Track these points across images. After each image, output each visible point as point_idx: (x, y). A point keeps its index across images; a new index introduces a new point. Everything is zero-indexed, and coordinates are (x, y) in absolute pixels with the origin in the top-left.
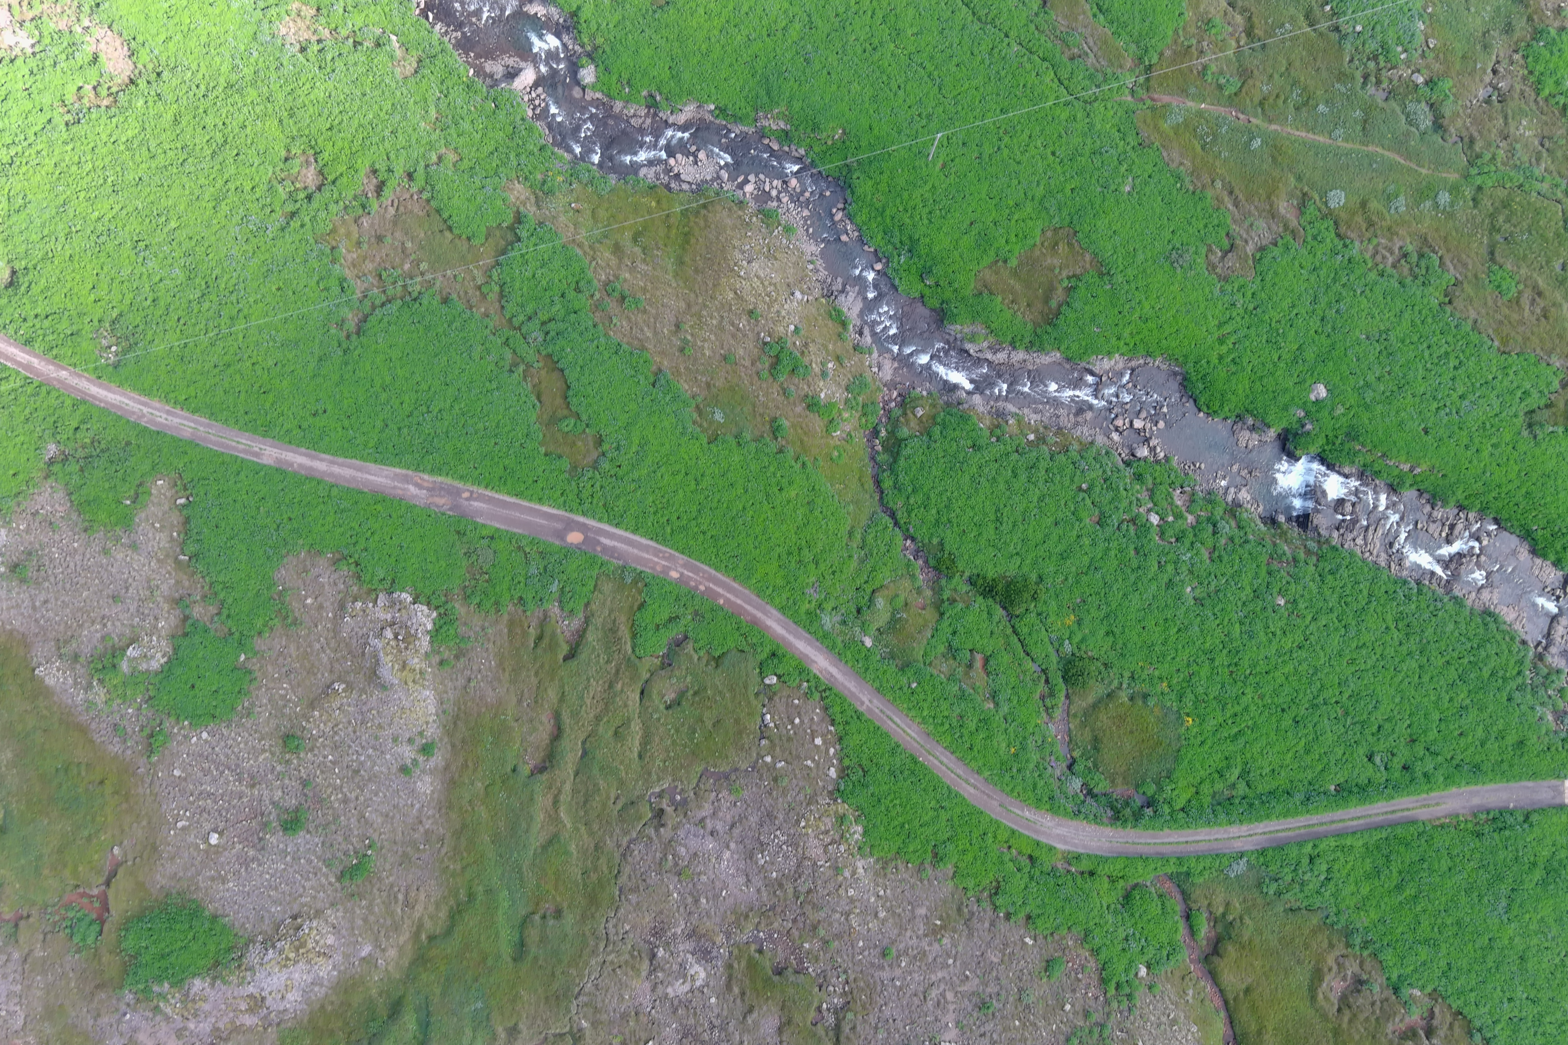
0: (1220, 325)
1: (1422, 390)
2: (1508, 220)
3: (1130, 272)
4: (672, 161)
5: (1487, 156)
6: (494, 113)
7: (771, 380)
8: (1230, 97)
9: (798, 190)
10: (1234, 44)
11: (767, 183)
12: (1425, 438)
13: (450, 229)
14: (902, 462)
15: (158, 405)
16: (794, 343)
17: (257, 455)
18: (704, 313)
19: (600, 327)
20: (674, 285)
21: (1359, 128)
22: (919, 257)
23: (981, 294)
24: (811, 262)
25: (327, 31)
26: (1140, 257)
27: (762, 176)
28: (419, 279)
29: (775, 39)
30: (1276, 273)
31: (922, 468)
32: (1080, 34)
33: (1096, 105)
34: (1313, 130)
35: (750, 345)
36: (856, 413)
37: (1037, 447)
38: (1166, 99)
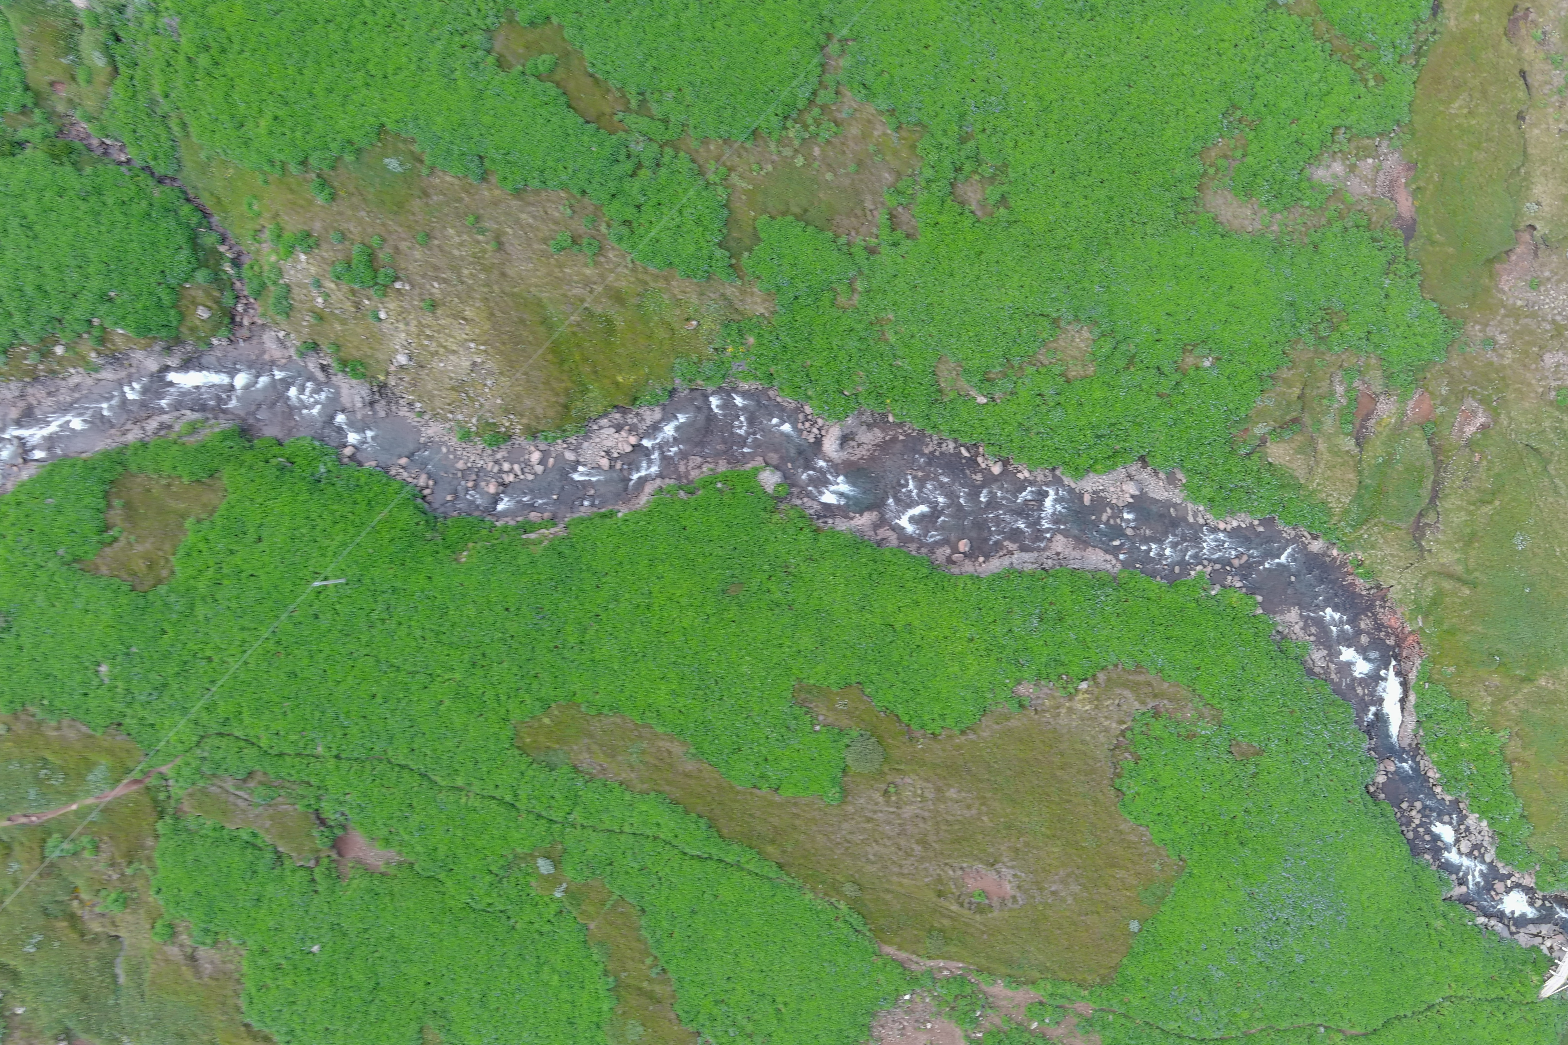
3: (43, 577)
6: (839, 382)
7: (366, 241)
8: (50, 834)
9: (483, 484)
10: (83, 897)
11: (519, 473)
13: (798, 219)
14: (181, 239)
16: (369, 299)
18: (482, 276)
19: (576, 192)
20: (533, 289)
22: (302, 479)
23: (211, 476)
24: (422, 415)
25: (1047, 360)
26: (41, 600)
27: (530, 477)
28: (796, 143)
29: (589, 615)
31: (154, 244)
33: (195, 739)
35: (413, 267)
36: (267, 268)
37: (42, 340)
38: (120, 790)
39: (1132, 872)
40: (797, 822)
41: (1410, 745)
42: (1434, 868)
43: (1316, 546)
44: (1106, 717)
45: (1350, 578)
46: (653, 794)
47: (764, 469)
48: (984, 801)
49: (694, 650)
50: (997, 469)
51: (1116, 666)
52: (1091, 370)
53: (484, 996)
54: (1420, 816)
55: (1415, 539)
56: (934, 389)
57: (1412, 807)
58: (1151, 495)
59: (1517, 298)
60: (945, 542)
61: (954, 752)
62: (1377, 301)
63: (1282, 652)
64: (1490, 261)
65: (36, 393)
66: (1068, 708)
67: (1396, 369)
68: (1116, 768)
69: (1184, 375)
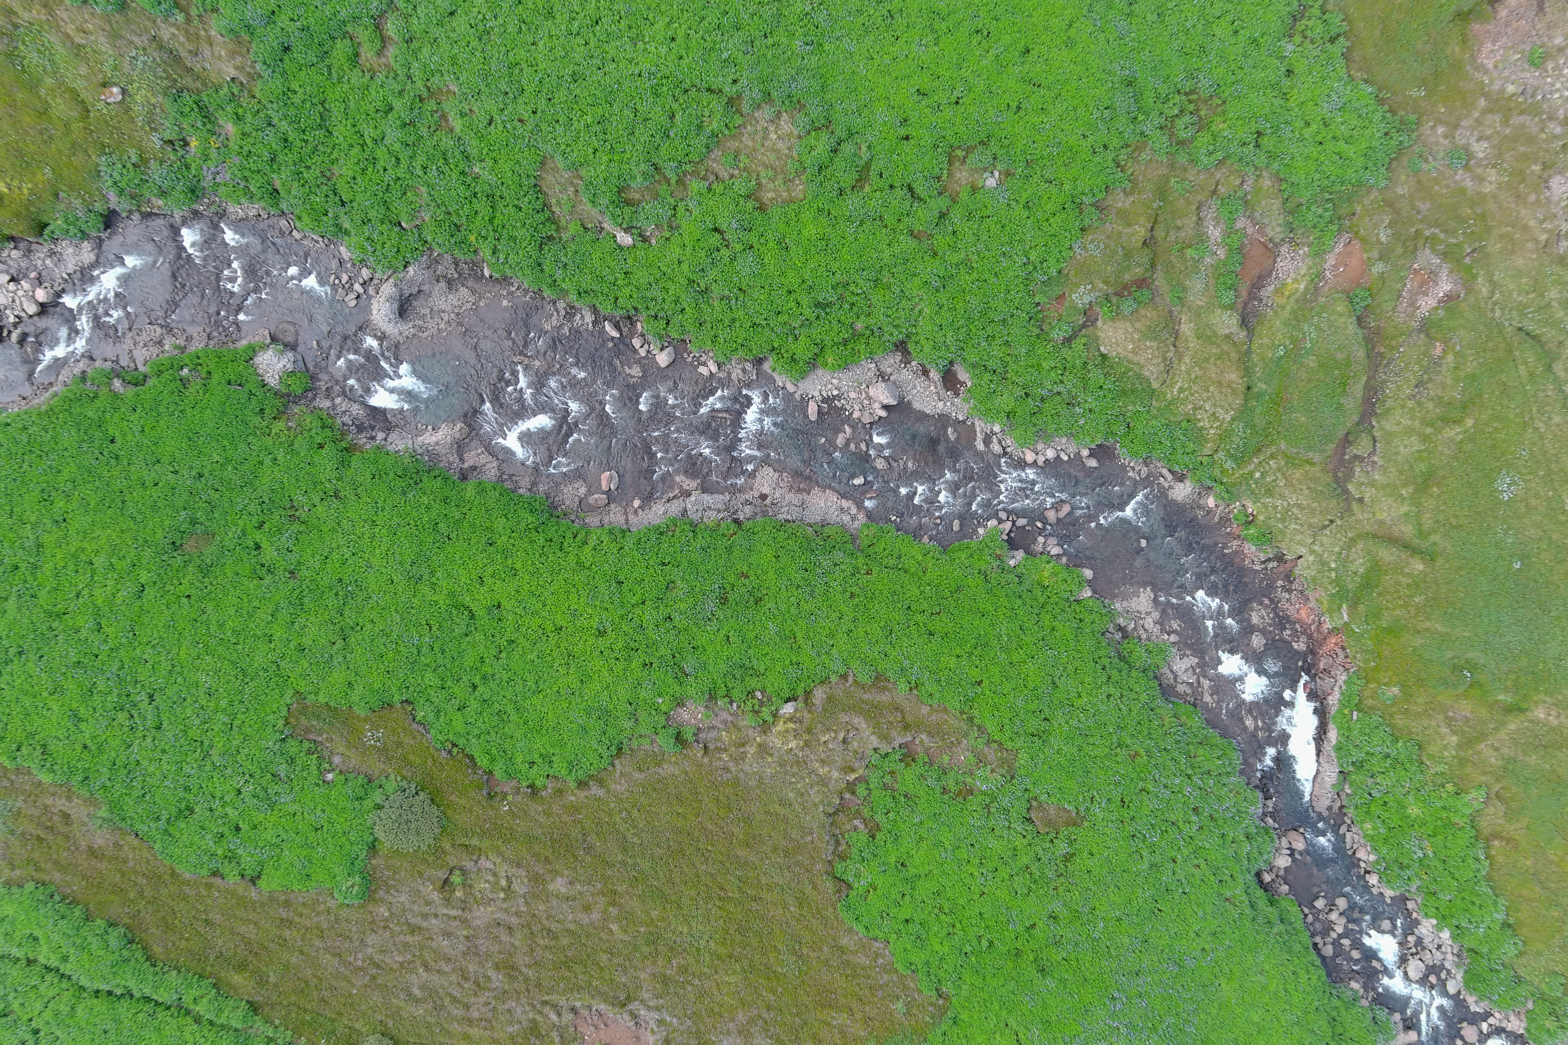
39: (859, 1016)
40: (287, 933)
41: (1330, 808)
42: (1365, 1003)
43: (1181, 492)
44: (823, 762)
45: (1235, 543)
46: (30, 886)
47: (264, 347)
48: (613, 898)
49: (111, 644)
50: (663, 359)
51: (844, 677)
52: (799, 189)
54: (1343, 920)
55: (1337, 479)
56: (541, 217)
57: (1331, 906)
58: (917, 406)
59: (1507, 80)
60: (578, 475)
61: (565, 818)
62: (1273, 79)
63: (1122, 658)
64: (1463, 16)
66: (760, 745)
67: (1305, 196)
68: (838, 843)
69: (954, 201)
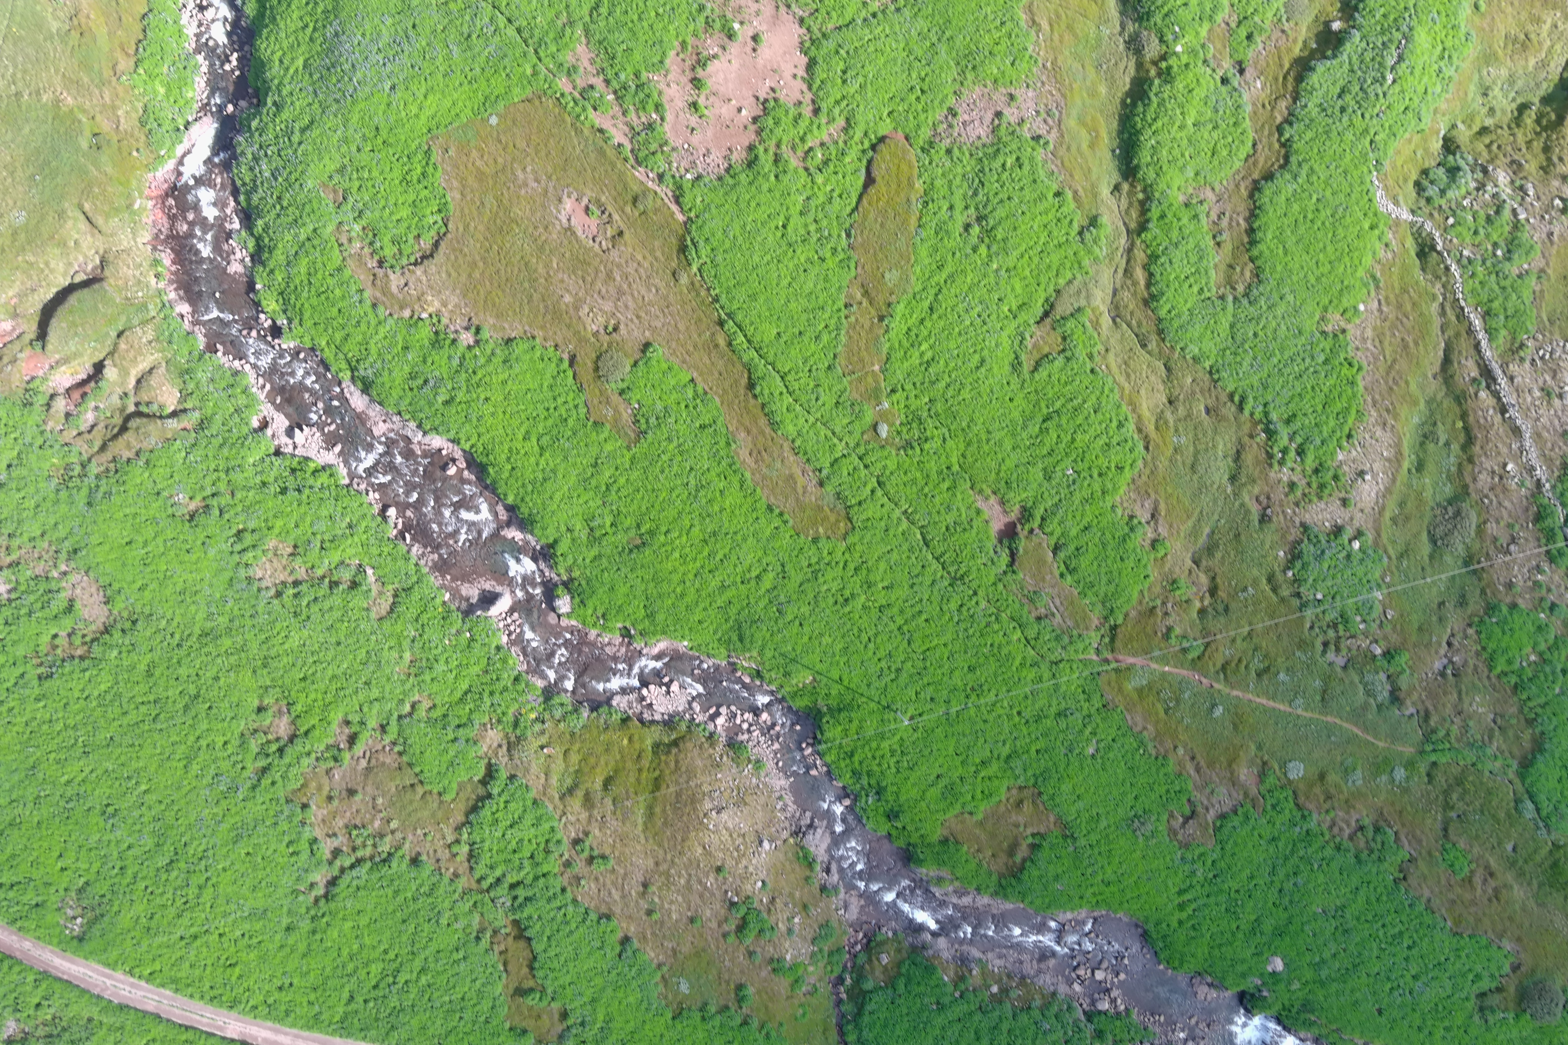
0: (1180, 892)
1: (1376, 970)
2: (1461, 798)
3: (1093, 838)
4: (645, 692)
5: (1442, 733)
6: (469, 645)
7: (737, 943)
8: (1193, 660)
10: (1198, 605)
12: (1378, 1019)
13: (421, 782)
14: (866, 1019)
15: (122, 977)
16: (761, 901)
17: (220, 1028)
18: (673, 871)
19: (569, 894)
20: (643, 841)
21: (1318, 698)
22: (887, 801)
23: (946, 841)
24: (780, 798)
25: (303, 570)
26: (1103, 823)
28: (388, 839)
29: (749, 586)
30: (1236, 844)
31: (885, 1026)
32: (1047, 594)
33: (1061, 666)
34: (1274, 698)
35: (717, 906)
36: (821, 964)
37: (1000, 1002)
38: (1131, 660)
39: (471, 160)
40: (691, 349)
42: (244, 13)
44: (422, 283)
46: (779, 433)
47: (563, 615)
48: (548, 279)
51: (392, 315)
53: (977, 368)
55: (104, 268)
56: (401, 599)
65: (1030, 968)
68: (438, 243)
69: (206, 498)
